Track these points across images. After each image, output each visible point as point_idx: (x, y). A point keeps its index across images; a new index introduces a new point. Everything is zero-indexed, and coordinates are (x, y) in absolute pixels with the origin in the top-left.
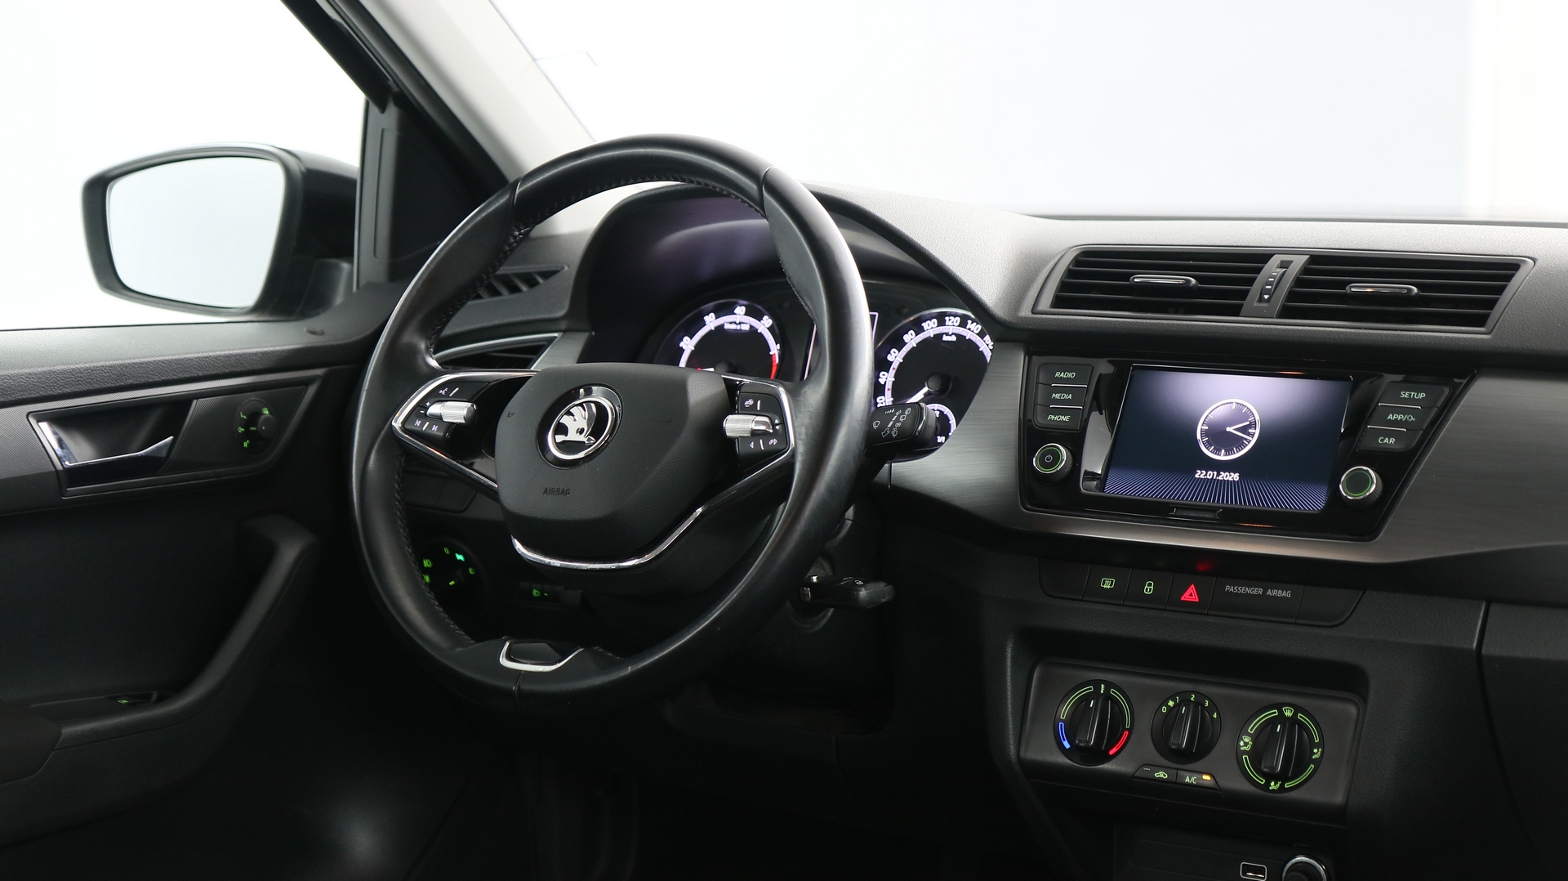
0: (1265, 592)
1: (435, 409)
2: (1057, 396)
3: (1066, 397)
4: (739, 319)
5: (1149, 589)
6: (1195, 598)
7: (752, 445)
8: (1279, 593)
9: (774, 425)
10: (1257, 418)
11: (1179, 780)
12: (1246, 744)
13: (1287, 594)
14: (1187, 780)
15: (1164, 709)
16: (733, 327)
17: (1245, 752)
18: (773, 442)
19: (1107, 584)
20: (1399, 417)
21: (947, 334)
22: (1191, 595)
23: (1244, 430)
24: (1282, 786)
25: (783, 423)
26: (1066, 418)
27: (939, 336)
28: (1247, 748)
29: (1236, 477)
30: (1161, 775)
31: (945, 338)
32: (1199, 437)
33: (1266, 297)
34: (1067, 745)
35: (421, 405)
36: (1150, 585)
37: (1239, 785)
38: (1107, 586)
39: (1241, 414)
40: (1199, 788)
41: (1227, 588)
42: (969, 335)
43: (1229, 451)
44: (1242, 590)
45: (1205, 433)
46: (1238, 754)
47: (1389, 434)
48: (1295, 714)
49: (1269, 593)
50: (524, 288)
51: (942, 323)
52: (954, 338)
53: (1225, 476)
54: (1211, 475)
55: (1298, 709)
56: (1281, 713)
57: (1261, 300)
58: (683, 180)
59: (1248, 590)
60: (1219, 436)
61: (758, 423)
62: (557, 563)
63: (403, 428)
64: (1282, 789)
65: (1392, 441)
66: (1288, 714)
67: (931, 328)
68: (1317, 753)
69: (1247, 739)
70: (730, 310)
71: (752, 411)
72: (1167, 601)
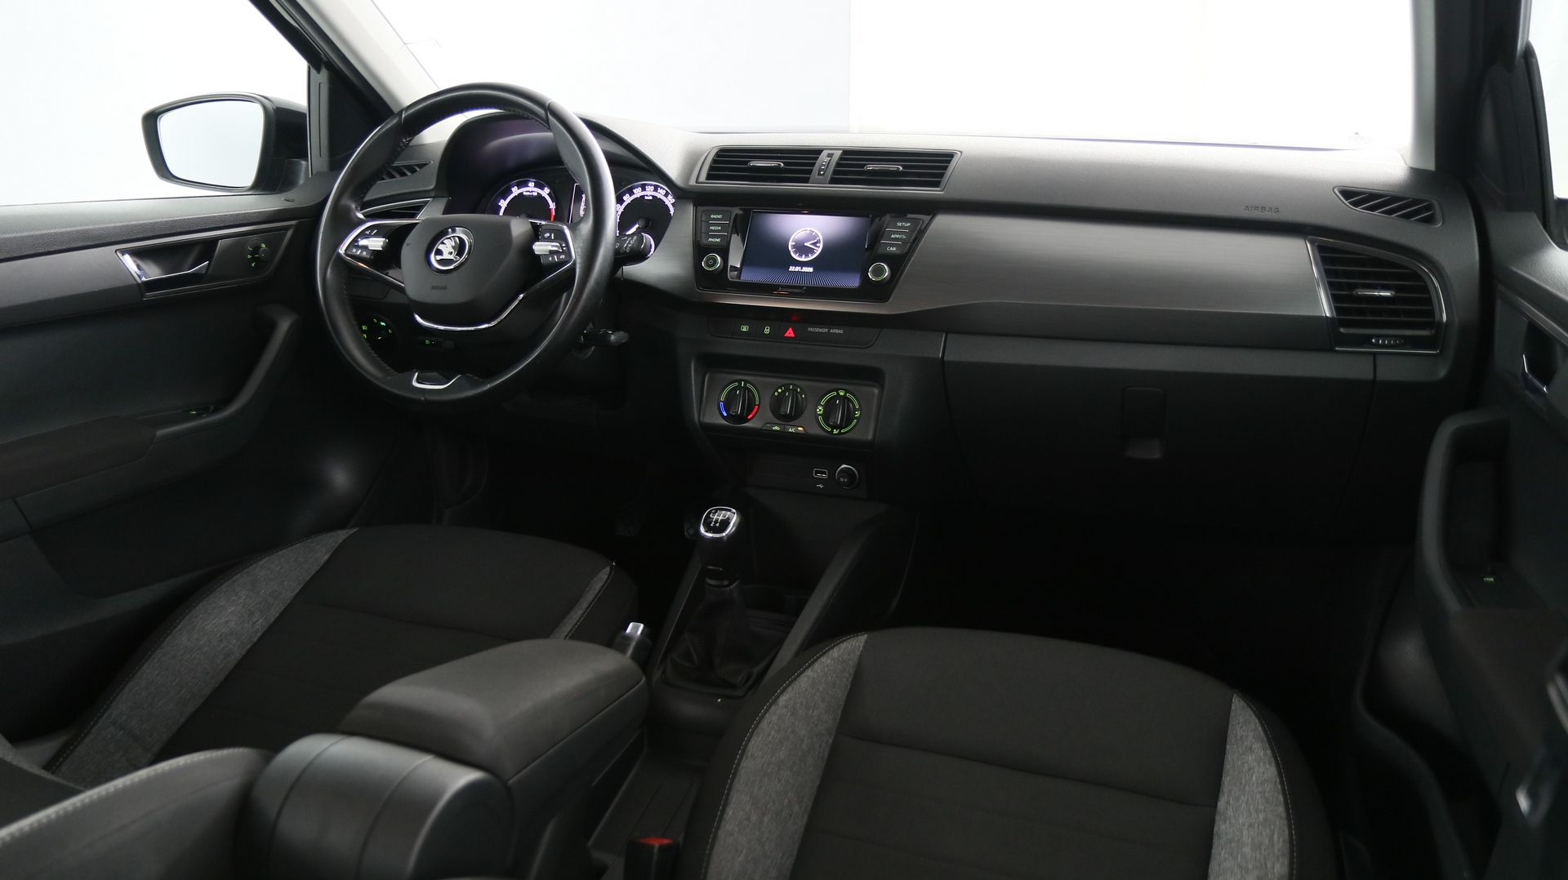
0: (829, 330)
1: (362, 242)
2: (713, 228)
3: (717, 228)
4: (531, 189)
5: (767, 331)
6: (792, 335)
7: (550, 259)
8: (837, 331)
9: (562, 247)
10: (821, 238)
11: (786, 430)
12: (820, 410)
13: (841, 331)
14: (790, 430)
15: (776, 394)
16: (528, 193)
17: (820, 415)
18: (563, 257)
19: (745, 329)
20: (897, 236)
21: (647, 195)
22: (790, 333)
23: (814, 244)
24: (840, 431)
25: (568, 246)
26: (718, 240)
27: (643, 197)
28: (821, 412)
29: (811, 270)
30: (776, 428)
31: (646, 198)
32: (790, 248)
33: (822, 172)
34: (725, 415)
35: (355, 240)
37: (817, 431)
38: (744, 330)
39: (812, 236)
40: (797, 434)
41: (809, 329)
42: (659, 196)
43: (807, 256)
44: (817, 330)
45: (794, 247)
46: (816, 416)
47: (893, 245)
48: (845, 394)
49: (831, 331)
50: (409, 174)
51: (644, 189)
52: (651, 198)
53: (805, 269)
54: (798, 269)
55: (847, 391)
56: (838, 393)
57: (819, 174)
58: (505, 109)
59: (820, 330)
60: (801, 248)
61: (553, 246)
62: (442, 328)
63: (346, 254)
64: (840, 433)
65: (894, 249)
66: (842, 394)
67: (638, 193)
68: (858, 414)
69: (820, 408)
70: (525, 184)
71: (549, 240)
72: (777, 337)
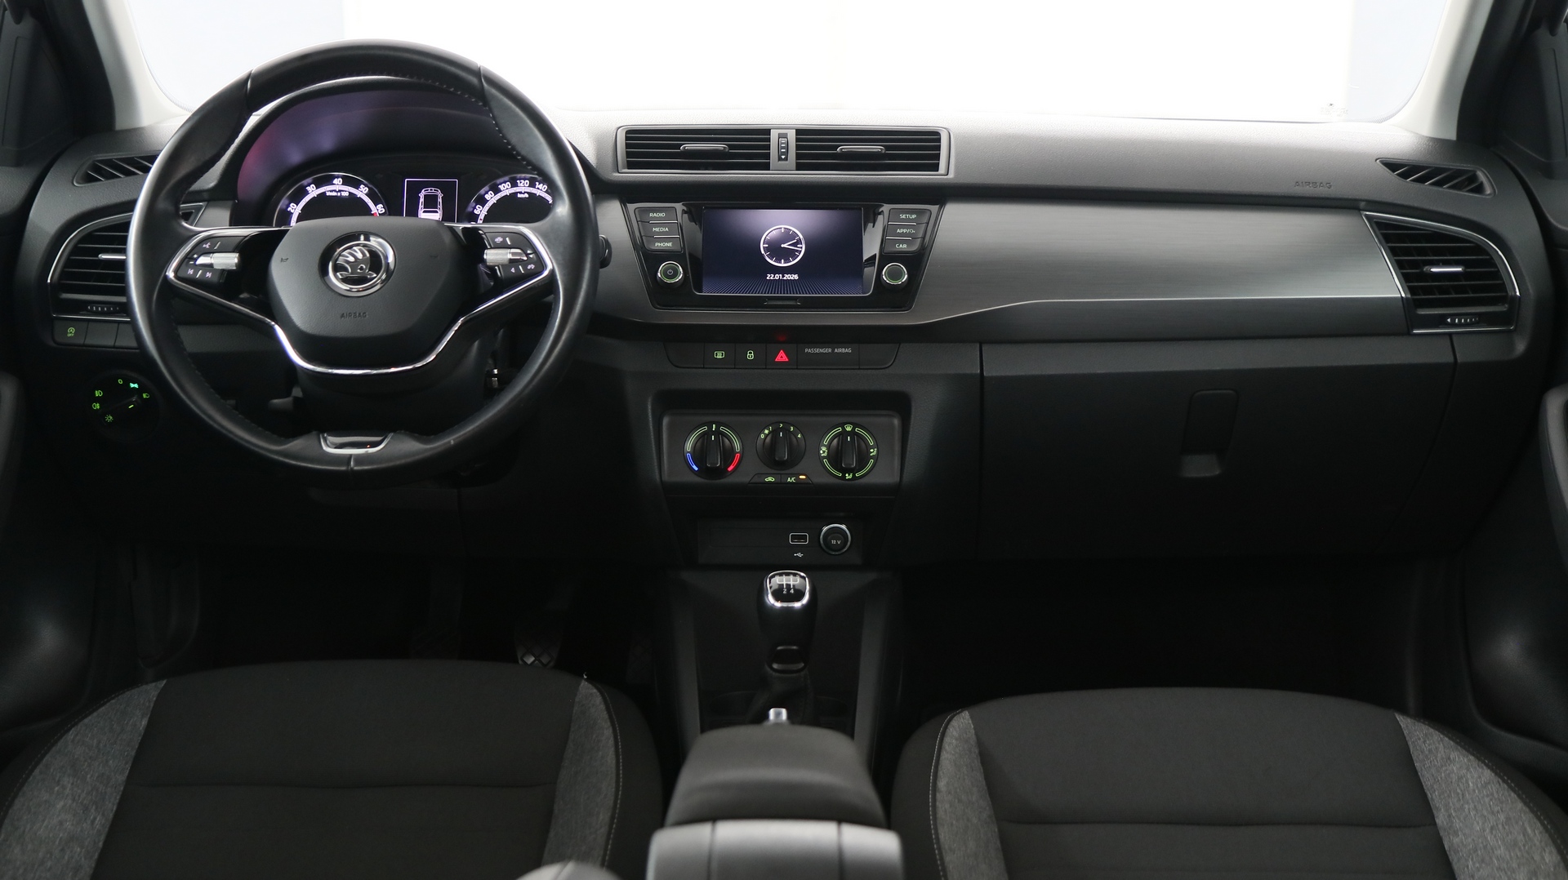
0: (833, 350)
1: (202, 260)
2: (657, 229)
3: (664, 229)
4: (337, 187)
5: (750, 356)
6: (785, 359)
7: (513, 270)
8: (844, 350)
9: (527, 255)
10: (801, 237)
11: (783, 481)
12: (824, 452)
13: (849, 350)
14: (789, 480)
15: (762, 436)
16: (334, 194)
17: (824, 457)
18: (531, 266)
19: (719, 355)
20: (905, 231)
21: (521, 193)
22: (782, 357)
23: (795, 245)
24: (854, 475)
25: (536, 251)
26: (670, 244)
27: (514, 194)
28: (825, 454)
29: (796, 277)
30: (770, 479)
31: (519, 196)
32: (763, 252)
33: (783, 157)
34: (696, 469)
36: (750, 353)
37: (820, 479)
38: (719, 357)
39: (788, 236)
40: (799, 483)
41: (806, 350)
42: (538, 193)
43: (787, 261)
44: (817, 351)
45: (766, 249)
46: (821, 459)
47: (903, 242)
48: (853, 429)
49: (836, 350)
51: (514, 185)
52: (526, 195)
53: (787, 277)
54: (777, 277)
55: (855, 425)
56: (844, 429)
57: (780, 159)
59: (821, 351)
60: (776, 249)
61: (513, 254)
63: (176, 276)
64: (855, 478)
65: (905, 246)
66: (849, 429)
67: (506, 189)
68: (873, 452)
69: (824, 449)
70: (328, 181)
71: (503, 246)
72: (765, 362)
